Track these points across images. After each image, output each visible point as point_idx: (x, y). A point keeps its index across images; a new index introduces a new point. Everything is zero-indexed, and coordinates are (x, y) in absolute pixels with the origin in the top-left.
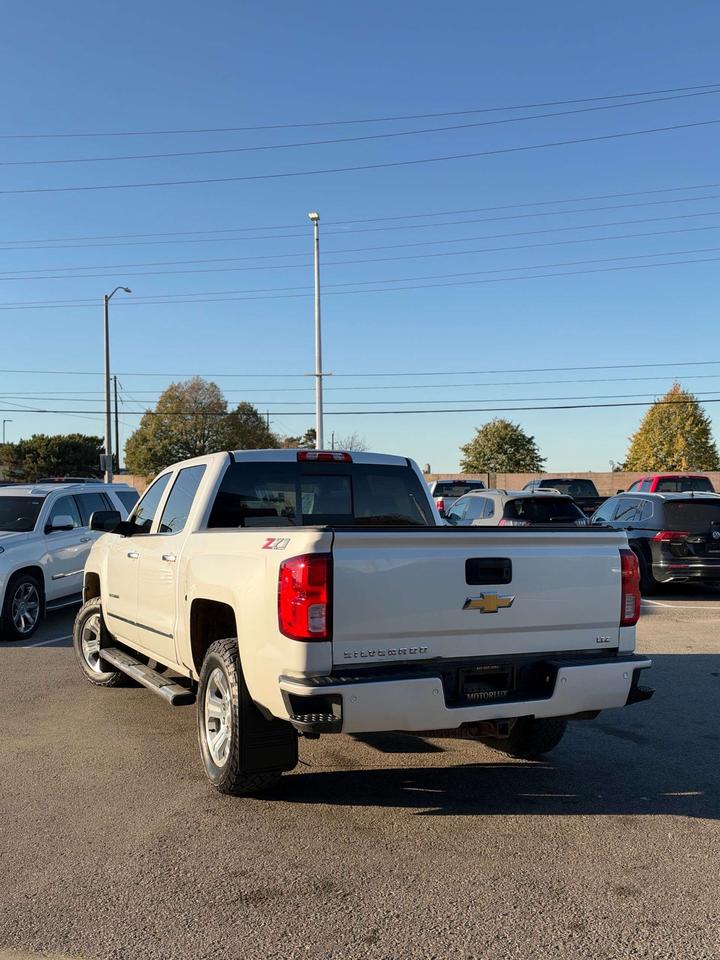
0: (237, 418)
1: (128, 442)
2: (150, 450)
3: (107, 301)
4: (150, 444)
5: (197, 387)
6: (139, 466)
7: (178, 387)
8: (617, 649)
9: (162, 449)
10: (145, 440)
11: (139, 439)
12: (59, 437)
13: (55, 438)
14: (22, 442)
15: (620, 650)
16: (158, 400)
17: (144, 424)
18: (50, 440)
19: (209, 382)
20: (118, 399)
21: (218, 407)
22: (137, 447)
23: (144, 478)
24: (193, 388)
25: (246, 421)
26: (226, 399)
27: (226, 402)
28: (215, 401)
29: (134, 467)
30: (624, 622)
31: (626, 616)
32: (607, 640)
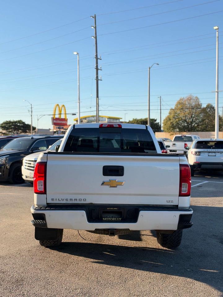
0: (206, 110)
1: (164, 120)
2: (171, 123)
3: (150, 69)
4: (172, 121)
5: (190, 99)
6: (167, 129)
7: (183, 99)
8: (178, 205)
9: (175, 123)
10: (170, 120)
11: (168, 119)
12: (141, 119)
13: (140, 120)
14: (129, 121)
15: (179, 206)
16: (175, 104)
17: (170, 113)
18: (138, 120)
19: (195, 97)
20: (161, 104)
21: (198, 106)
22: (167, 122)
23: (169, 133)
24: (188, 99)
25: (209, 111)
26: (201, 102)
27: (202, 104)
28: (197, 103)
29: (166, 130)
30: (181, 195)
31: (182, 193)
32: (172, 202)
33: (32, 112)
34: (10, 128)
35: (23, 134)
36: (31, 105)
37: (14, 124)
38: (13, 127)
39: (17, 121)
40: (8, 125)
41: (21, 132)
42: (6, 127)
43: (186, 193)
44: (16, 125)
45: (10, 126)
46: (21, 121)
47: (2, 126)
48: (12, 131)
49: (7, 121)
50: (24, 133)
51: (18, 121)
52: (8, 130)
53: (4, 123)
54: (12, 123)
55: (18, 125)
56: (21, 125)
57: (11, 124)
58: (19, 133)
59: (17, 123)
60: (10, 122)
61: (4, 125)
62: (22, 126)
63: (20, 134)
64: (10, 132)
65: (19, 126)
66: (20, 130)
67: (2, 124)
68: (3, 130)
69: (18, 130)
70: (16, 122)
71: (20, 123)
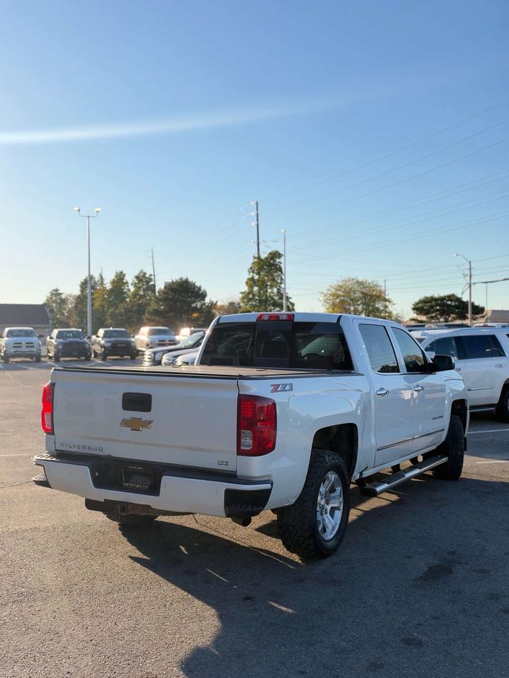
8: (236, 472)
30: (240, 452)
31: (242, 448)
32: (227, 464)
33: (470, 277)
34: (432, 310)
35: (458, 322)
36: (470, 262)
37: (439, 302)
38: (438, 308)
39: (445, 297)
40: (428, 304)
41: (454, 319)
42: (425, 308)
43: (249, 449)
44: (443, 305)
45: (432, 307)
46: (453, 295)
47: (417, 307)
48: (436, 316)
49: (426, 298)
50: (460, 319)
51: (448, 296)
52: (429, 315)
53: (421, 302)
54: (436, 300)
55: (448, 304)
56: (453, 304)
57: (433, 303)
58: (450, 319)
59: (445, 301)
60: (432, 299)
61: (420, 305)
62: (455, 306)
63: (452, 323)
64: (432, 318)
65: (450, 306)
66: (453, 314)
67: (417, 304)
68: (418, 314)
69: (449, 315)
70: (442, 299)
71: (451, 301)
